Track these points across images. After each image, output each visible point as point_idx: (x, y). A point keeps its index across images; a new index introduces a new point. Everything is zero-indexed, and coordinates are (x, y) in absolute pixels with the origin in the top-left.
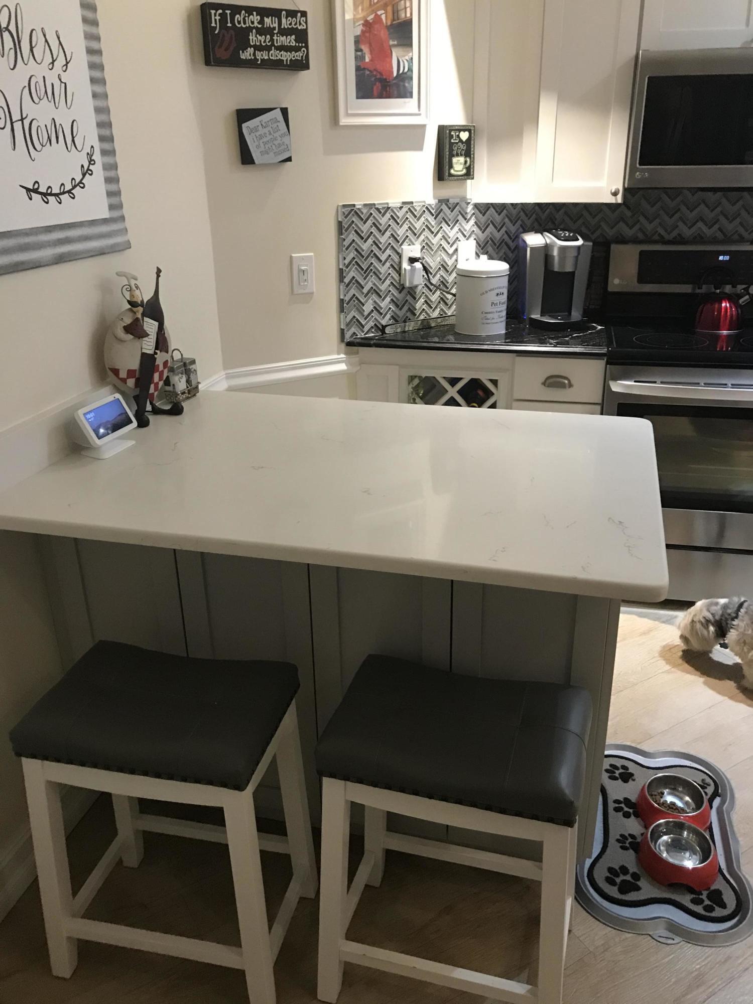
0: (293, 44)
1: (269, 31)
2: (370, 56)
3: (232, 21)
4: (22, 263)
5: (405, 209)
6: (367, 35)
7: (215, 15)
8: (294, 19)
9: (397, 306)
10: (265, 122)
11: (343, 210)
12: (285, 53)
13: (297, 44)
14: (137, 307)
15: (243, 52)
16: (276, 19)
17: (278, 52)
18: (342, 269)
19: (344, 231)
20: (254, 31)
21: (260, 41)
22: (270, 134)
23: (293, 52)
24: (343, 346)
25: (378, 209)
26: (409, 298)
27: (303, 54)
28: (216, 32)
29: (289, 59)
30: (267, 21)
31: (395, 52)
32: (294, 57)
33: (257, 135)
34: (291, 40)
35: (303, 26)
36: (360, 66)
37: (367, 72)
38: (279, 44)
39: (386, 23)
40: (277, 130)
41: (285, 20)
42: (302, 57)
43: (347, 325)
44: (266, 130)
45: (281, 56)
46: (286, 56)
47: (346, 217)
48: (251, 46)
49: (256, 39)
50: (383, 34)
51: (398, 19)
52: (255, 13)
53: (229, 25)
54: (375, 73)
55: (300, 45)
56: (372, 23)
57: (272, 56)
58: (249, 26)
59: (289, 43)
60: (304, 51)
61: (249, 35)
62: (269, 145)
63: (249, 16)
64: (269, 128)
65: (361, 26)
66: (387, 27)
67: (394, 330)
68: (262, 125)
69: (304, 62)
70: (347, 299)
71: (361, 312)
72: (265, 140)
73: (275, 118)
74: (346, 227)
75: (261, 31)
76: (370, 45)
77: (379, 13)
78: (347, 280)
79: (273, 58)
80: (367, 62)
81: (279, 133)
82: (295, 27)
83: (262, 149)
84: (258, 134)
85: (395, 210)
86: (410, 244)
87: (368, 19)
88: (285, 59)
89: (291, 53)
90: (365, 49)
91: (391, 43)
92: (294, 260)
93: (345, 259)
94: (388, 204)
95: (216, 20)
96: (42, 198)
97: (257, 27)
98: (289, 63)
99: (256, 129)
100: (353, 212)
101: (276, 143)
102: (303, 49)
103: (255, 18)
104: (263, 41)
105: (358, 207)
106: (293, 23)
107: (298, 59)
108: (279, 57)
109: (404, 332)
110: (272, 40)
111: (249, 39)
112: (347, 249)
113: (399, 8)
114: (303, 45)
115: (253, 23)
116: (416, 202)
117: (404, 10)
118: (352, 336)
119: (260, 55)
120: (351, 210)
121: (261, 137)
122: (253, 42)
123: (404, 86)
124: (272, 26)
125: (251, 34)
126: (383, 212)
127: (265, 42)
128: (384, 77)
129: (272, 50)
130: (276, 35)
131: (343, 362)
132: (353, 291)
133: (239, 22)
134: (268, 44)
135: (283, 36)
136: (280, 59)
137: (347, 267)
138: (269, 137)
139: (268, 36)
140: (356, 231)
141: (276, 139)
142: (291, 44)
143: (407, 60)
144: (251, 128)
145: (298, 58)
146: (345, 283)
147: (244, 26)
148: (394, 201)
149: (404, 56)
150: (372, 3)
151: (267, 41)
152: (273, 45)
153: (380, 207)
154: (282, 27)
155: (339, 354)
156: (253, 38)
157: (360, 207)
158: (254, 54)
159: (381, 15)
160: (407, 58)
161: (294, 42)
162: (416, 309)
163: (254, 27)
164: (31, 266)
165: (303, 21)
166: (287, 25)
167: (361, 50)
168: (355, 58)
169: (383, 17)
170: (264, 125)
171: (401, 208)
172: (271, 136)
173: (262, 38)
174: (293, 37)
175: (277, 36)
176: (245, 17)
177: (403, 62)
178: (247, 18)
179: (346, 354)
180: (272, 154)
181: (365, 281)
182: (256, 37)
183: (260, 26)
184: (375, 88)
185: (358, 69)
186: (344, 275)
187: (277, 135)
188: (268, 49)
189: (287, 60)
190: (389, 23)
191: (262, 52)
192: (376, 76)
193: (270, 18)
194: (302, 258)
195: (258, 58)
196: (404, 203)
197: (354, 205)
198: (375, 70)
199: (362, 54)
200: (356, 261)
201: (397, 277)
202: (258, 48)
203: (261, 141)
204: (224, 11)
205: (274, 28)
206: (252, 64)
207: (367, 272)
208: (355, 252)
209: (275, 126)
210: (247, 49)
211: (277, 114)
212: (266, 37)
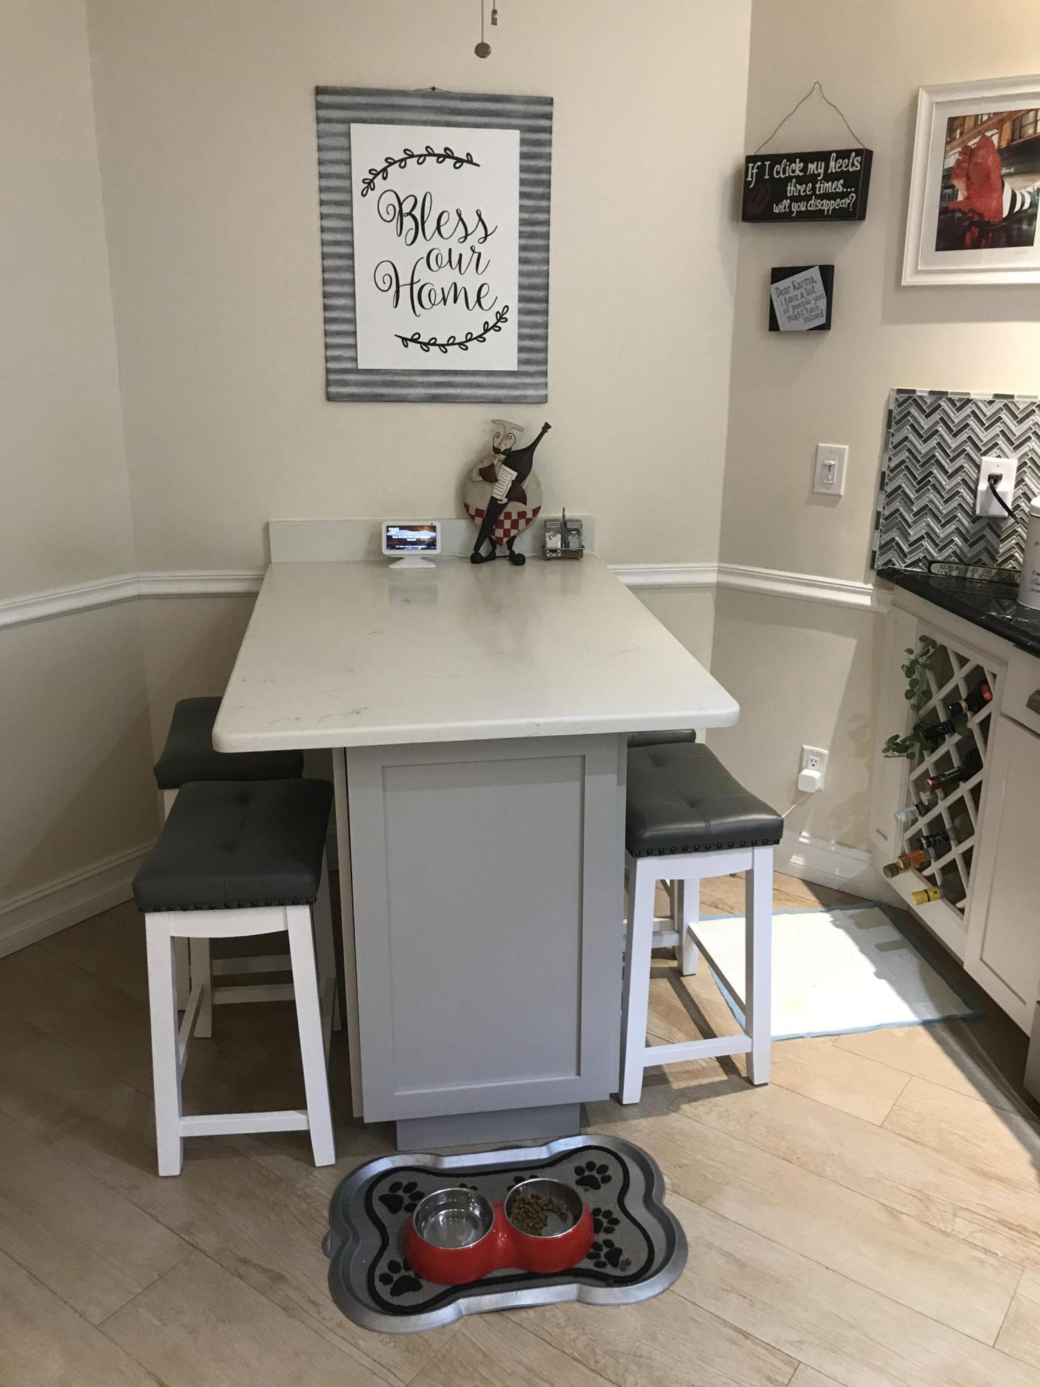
0: (841, 189)
1: (813, 179)
2: (965, 193)
3: (771, 173)
4: (383, 395)
5: (999, 404)
6: (965, 165)
7: (753, 168)
8: (846, 160)
9: (965, 540)
10: (799, 283)
11: (897, 396)
12: (828, 202)
13: (845, 190)
14: (499, 453)
15: (777, 205)
16: (823, 163)
17: (819, 201)
18: (885, 473)
19: (893, 423)
20: (794, 180)
21: (799, 191)
22: (802, 296)
23: (838, 200)
24: (874, 573)
25: (951, 401)
26: (988, 533)
27: (851, 201)
28: (752, 186)
29: (831, 208)
30: (812, 167)
31: (1009, 183)
32: (838, 205)
33: (787, 298)
34: (837, 186)
35: (857, 167)
36: (947, 208)
37: (958, 215)
38: (821, 192)
39: (999, 146)
40: (813, 291)
41: (834, 163)
42: (849, 204)
43: (881, 547)
44: (798, 292)
45: (822, 205)
46: (828, 205)
47: (899, 406)
48: (787, 198)
49: (795, 189)
50: (992, 161)
51: (1020, 137)
52: (798, 160)
53: (767, 177)
54: (970, 215)
55: (849, 190)
56: (975, 148)
57: (810, 207)
58: (789, 175)
59: (835, 189)
60: (852, 197)
61: (787, 186)
62: (800, 310)
63: (790, 166)
64: (802, 290)
65: (957, 154)
66: (1000, 151)
67: (947, 571)
68: (794, 286)
69: (851, 210)
70: (887, 513)
71: (905, 535)
72: (795, 303)
73: (812, 277)
74: (898, 418)
75: (800, 180)
76: (968, 178)
77: (988, 134)
78: (889, 489)
79: (812, 209)
80: (961, 201)
81: (814, 295)
82: (846, 169)
83: (791, 313)
84: (787, 296)
85: (980, 404)
86: (1001, 454)
87: (970, 144)
88: (827, 209)
89: (835, 201)
90: (960, 185)
91: (1004, 171)
92: (819, 449)
93: (890, 459)
94: (968, 394)
95: (752, 173)
96: (421, 347)
97: (798, 175)
98: (830, 213)
99: (786, 291)
100: (910, 401)
101: (808, 307)
102: (853, 194)
103: (798, 166)
104: (802, 190)
105: (919, 394)
106: (844, 165)
107: (843, 208)
108: (820, 206)
109: (965, 579)
110: (814, 188)
111: (787, 190)
112: (895, 447)
113: (1024, 123)
114: (853, 189)
115: (793, 171)
116: (1018, 396)
117: (1033, 125)
118: (886, 564)
119: (795, 207)
120: (907, 398)
121: (791, 300)
122: (790, 192)
123: (1020, 229)
124: (816, 172)
125: (789, 184)
126: (958, 405)
127: (805, 191)
128: (986, 219)
129: (811, 199)
130: (819, 182)
131: (869, 595)
132: (897, 504)
133: (778, 173)
134: (808, 193)
135: (828, 182)
136: (820, 209)
137: (892, 471)
138: (800, 301)
139: (810, 185)
140: (912, 426)
141: (808, 302)
142: (838, 190)
143: (1029, 193)
144: (780, 289)
145: (844, 206)
146: (886, 492)
147: (783, 176)
148: (980, 391)
149: (1026, 188)
150: (979, 123)
151: (808, 190)
152: (814, 193)
153: (955, 398)
154: (829, 171)
155: (866, 582)
156: (791, 189)
157: (926, 394)
158: (790, 207)
159: (992, 136)
160: (1031, 189)
161: (841, 188)
162: (998, 553)
163: (795, 177)
164: (393, 399)
165: (857, 161)
166: (835, 168)
167: (953, 187)
168: (941, 197)
169: (995, 139)
170: (797, 286)
171: (991, 402)
172: (804, 300)
173: (801, 188)
174: (842, 181)
175: (821, 183)
176: (786, 165)
177: (1023, 196)
178: (787, 168)
179: (876, 585)
180: (801, 320)
181: (917, 495)
182: (795, 187)
183: (801, 174)
184: (968, 235)
185: (943, 211)
186: (886, 480)
187: (811, 297)
188: (807, 198)
189: (828, 210)
190: (1004, 145)
191: (799, 203)
192: (971, 218)
193: (816, 163)
194: (831, 450)
195: (793, 210)
196: (996, 396)
197: (914, 391)
198: (970, 211)
199: (954, 191)
200: (907, 466)
201: (971, 498)
202: (796, 199)
203: (790, 305)
204: (763, 163)
205: (819, 174)
206: (786, 217)
207: (923, 483)
208: (907, 454)
209: (810, 287)
210: (782, 201)
211: (815, 273)
212: (806, 186)
